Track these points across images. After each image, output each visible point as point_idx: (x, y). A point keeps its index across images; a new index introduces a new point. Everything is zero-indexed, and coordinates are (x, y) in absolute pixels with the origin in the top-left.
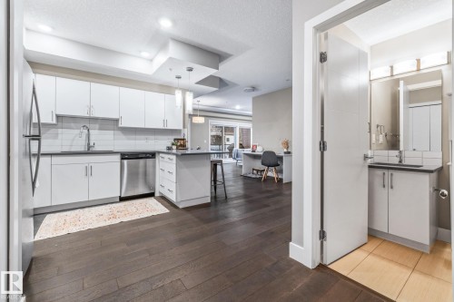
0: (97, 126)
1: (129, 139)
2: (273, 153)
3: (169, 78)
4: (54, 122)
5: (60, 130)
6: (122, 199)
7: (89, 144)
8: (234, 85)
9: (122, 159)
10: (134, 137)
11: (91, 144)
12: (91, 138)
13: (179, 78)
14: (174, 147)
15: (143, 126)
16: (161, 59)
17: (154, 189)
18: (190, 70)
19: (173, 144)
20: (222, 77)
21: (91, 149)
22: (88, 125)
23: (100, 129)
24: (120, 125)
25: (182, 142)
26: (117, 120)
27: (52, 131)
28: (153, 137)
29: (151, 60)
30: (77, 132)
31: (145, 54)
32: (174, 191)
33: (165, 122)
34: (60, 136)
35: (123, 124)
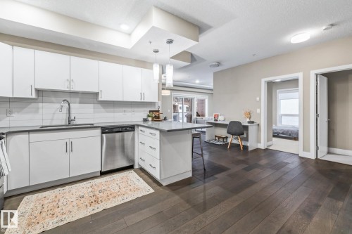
0: (78, 100)
1: (107, 112)
2: (240, 123)
3: (147, 53)
4: (34, 96)
5: (41, 105)
6: (103, 174)
7: (69, 117)
8: (202, 60)
9: (103, 133)
10: (112, 110)
11: (72, 118)
12: (72, 111)
13: (157, 52)
14: (150, 119)
15: (121, 100)
16: (141, 32)
17: (133, 161)
18: (170, 42)
19: (149, 116)
20: (193, 52)
21: (72, 123)
22: (68, 99)
23: (80, 103)
24: (100, 99)
25: (157, 114)
26: (97, 94)
27: (33, 105)
28: (130, 109)
29: (130, 34)
30: (58, 106)
31: (125, 27)
32: (158, 168)
33: (142, 95)
34: (40, 111)
35: (103, 97)
